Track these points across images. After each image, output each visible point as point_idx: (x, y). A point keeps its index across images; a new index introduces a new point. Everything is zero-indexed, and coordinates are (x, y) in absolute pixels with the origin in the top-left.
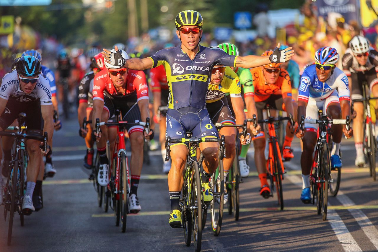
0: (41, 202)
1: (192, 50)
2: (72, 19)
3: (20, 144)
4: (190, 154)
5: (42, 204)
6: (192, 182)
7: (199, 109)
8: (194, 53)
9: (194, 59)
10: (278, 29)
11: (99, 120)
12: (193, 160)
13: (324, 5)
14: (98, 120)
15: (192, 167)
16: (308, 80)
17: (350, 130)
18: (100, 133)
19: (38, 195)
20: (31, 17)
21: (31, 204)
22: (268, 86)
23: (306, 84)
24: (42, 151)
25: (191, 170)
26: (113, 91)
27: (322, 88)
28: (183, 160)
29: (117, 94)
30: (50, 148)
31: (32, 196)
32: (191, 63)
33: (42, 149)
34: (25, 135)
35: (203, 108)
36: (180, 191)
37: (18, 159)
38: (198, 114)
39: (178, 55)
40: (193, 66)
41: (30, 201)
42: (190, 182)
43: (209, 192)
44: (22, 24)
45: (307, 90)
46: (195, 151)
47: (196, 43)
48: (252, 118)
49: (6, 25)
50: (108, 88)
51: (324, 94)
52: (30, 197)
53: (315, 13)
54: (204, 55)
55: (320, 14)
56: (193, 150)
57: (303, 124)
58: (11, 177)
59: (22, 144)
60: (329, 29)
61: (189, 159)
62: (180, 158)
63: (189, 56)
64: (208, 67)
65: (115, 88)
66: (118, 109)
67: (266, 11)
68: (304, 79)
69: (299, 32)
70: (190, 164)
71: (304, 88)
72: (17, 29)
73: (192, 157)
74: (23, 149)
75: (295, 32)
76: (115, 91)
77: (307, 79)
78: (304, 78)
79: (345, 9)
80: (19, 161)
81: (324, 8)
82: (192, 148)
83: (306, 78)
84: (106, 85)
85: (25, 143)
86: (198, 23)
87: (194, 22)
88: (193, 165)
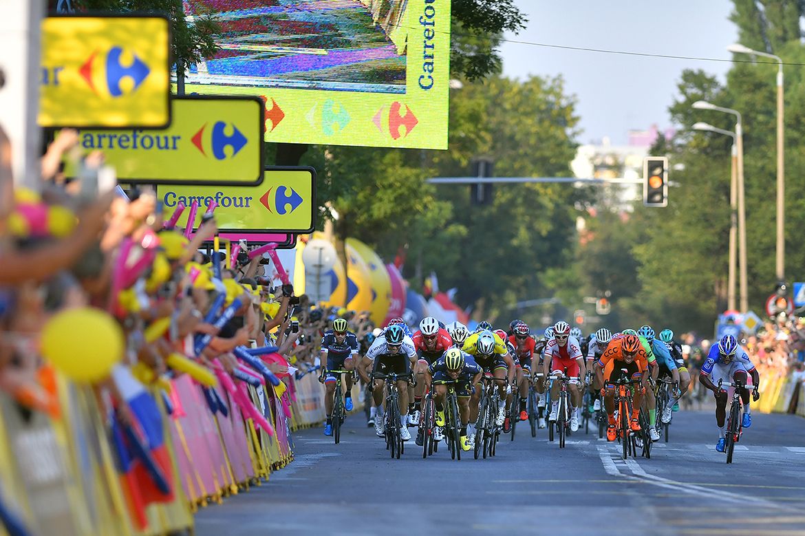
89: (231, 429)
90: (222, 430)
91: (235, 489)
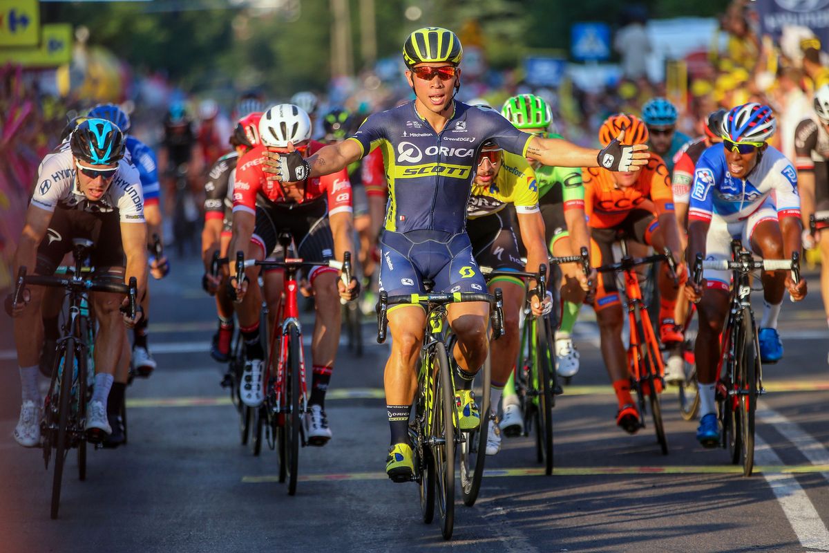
0: (122, 428)
1: (440, 113)
2: (204, 35)
3: (78, 303)
4: (430, 328)
5: (125, 432)
6: (434, 387)
7: (448, 235)
8: (443, 119)
9: (443, 132)
10: (668, 63)
11: (243, 254)
12: (437, 339)
13: (775, 9)
14: (241, 256)
15: (434, 356)
16: (710, 175)
17: (801, 282)
18: (246, 282)
19: (117, 414)
20: (112, 27)
21: (105, 419)
22: (621, 192)
23: (706, 185)
24: (126, 318)
25: (431, 361)
26: (276, 194)
27: (741, 191)
28: (416, 339)
29: (284, 199)
30: (142, 310)
31: (106, 403)
32: (436, 140)
33: (125, 314)
34: (89, 283)
35: (459, 231)
36: (410, 404)
37: (75, 334)
38: (446, 244)
39: (409, 124)
40: (442, 148)
41: (102, 414)
42: (431, 386)
43: (471, 410)
44: (91, 43)
45: (709, 198)
46: (440, 321)
47: (447, 99)
48: (580, 254)
49: (54, 45)
50: (266, 188)
51: (745, 205)
52: (103, 405)
53: (755, 27)
54: (464, 124)
55: (764, 31)
56: (436, 319)
57: (698, 272)
58: (60, 375)
59: (84, 303)
60: (786, 65)
61: (428, 338)
62: (411, 334)
63: (432, 125)
64: (472, 150)
65: (282, 188)
66: (288, 232)
67: (643, 21)
68: (700, 174)
69: (718, 71)
70: (429, 348)
71: (702, 192)
72: (80, 55)
73: (433, 335)
74: (84, 316)
75: (708, 69)
76: (282, 193)
77: (707, 173)
78: (701, 171)
79: (822, 20)
80: (76, 339)
81: (775, 17)
82: (433, 315)
83: (704, 172)
84: (261, 182)
85: (89, 301)
86: (452, 57)
87: (443, 55)
88: (436, 351)
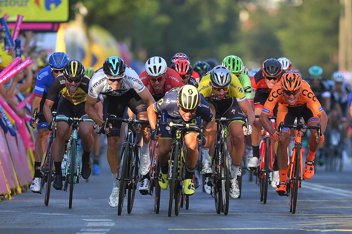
89: (17, 151)
90: (11, 151)
91: (19, 190)
